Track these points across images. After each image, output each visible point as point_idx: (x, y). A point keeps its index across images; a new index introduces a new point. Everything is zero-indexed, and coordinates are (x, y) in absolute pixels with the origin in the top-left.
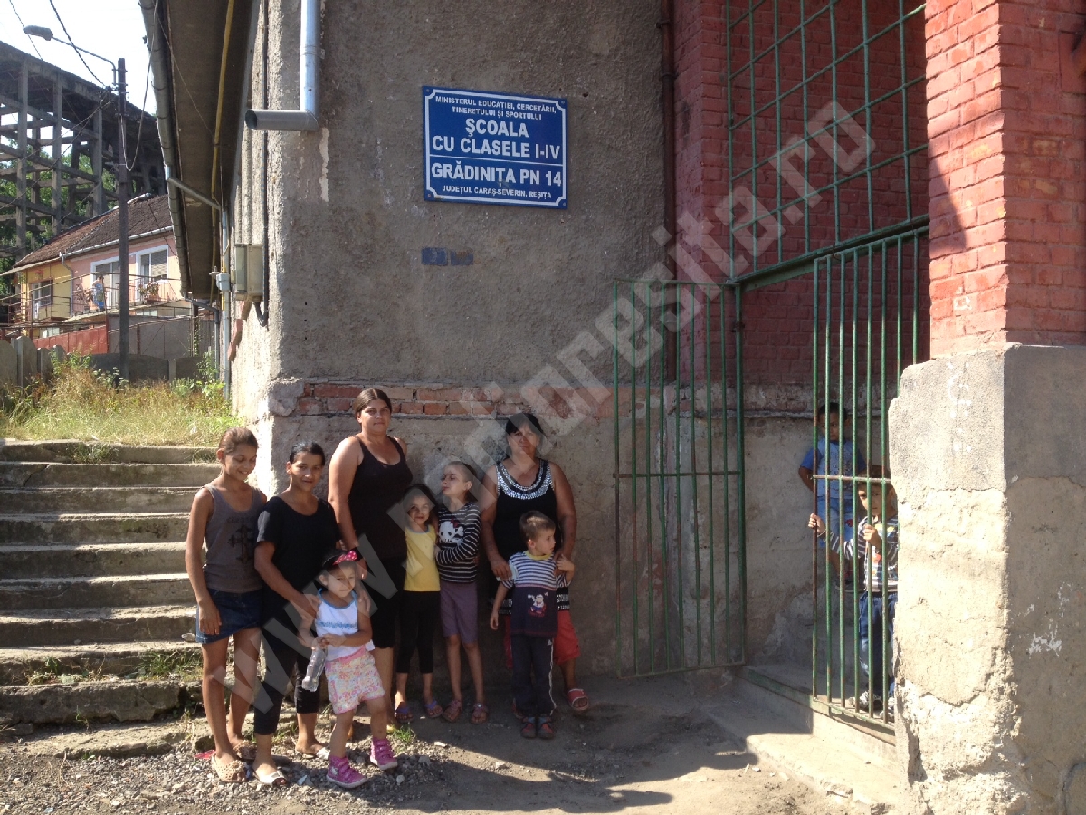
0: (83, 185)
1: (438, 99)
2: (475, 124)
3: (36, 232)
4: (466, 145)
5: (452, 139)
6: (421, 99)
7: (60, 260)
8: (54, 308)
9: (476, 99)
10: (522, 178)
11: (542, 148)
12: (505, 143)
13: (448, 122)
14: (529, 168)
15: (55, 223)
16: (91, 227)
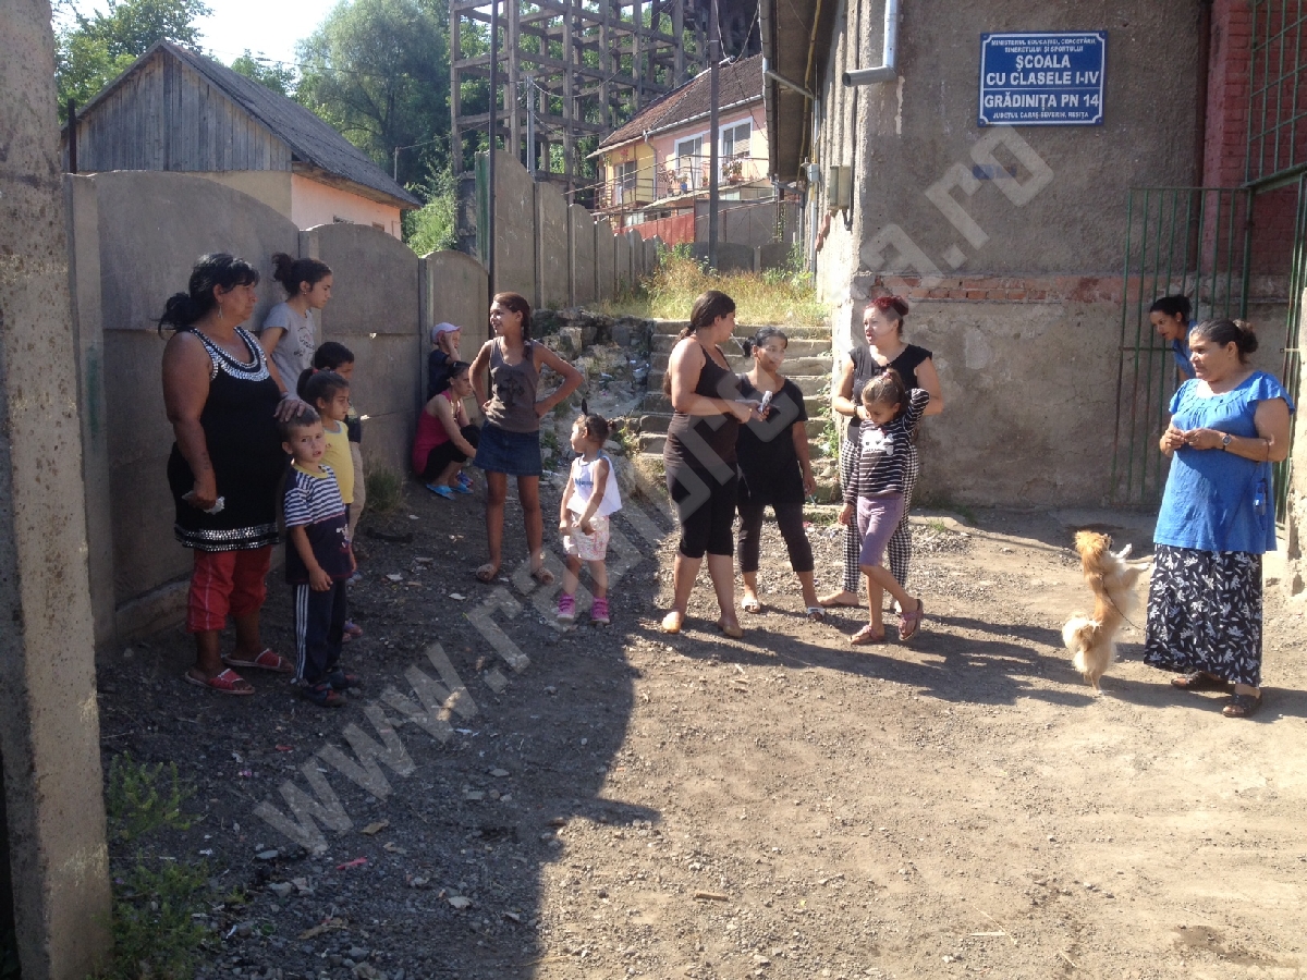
0: (661, 48)
1: (993, 43)
2: (1024, 60)
3: (616, 105)
4: (1015, 78)
5: (1004, 74)
6: (979, 44)
7: (643, 139)
8: (639, 191)
9: (1026, 39)
10: (1063, 102)
11: (1082, 75)
12: (1049, 74)
13: (1001, 61)
14: (1069, 93)
15: (636, 94)
16: (674, 98)
